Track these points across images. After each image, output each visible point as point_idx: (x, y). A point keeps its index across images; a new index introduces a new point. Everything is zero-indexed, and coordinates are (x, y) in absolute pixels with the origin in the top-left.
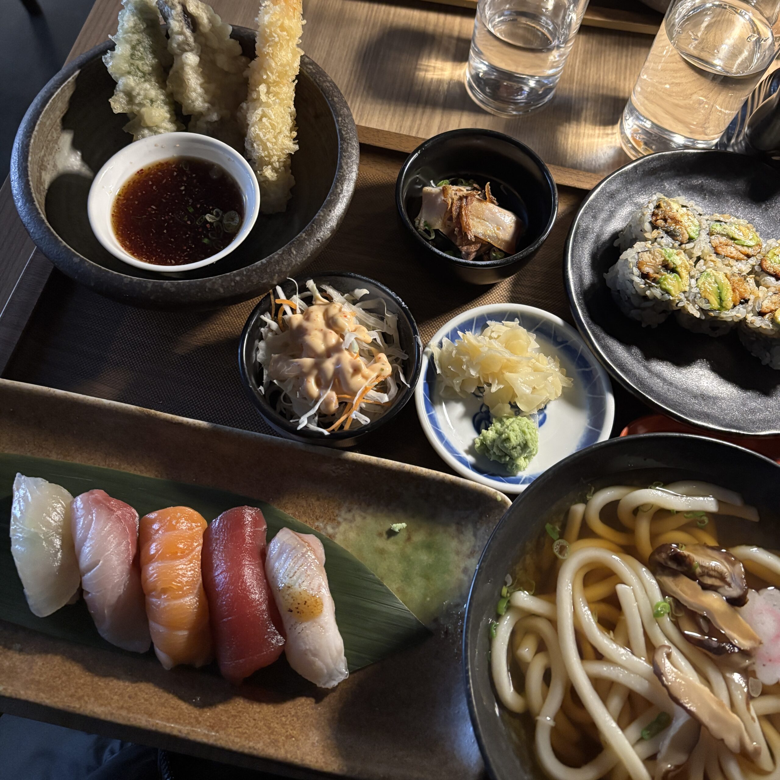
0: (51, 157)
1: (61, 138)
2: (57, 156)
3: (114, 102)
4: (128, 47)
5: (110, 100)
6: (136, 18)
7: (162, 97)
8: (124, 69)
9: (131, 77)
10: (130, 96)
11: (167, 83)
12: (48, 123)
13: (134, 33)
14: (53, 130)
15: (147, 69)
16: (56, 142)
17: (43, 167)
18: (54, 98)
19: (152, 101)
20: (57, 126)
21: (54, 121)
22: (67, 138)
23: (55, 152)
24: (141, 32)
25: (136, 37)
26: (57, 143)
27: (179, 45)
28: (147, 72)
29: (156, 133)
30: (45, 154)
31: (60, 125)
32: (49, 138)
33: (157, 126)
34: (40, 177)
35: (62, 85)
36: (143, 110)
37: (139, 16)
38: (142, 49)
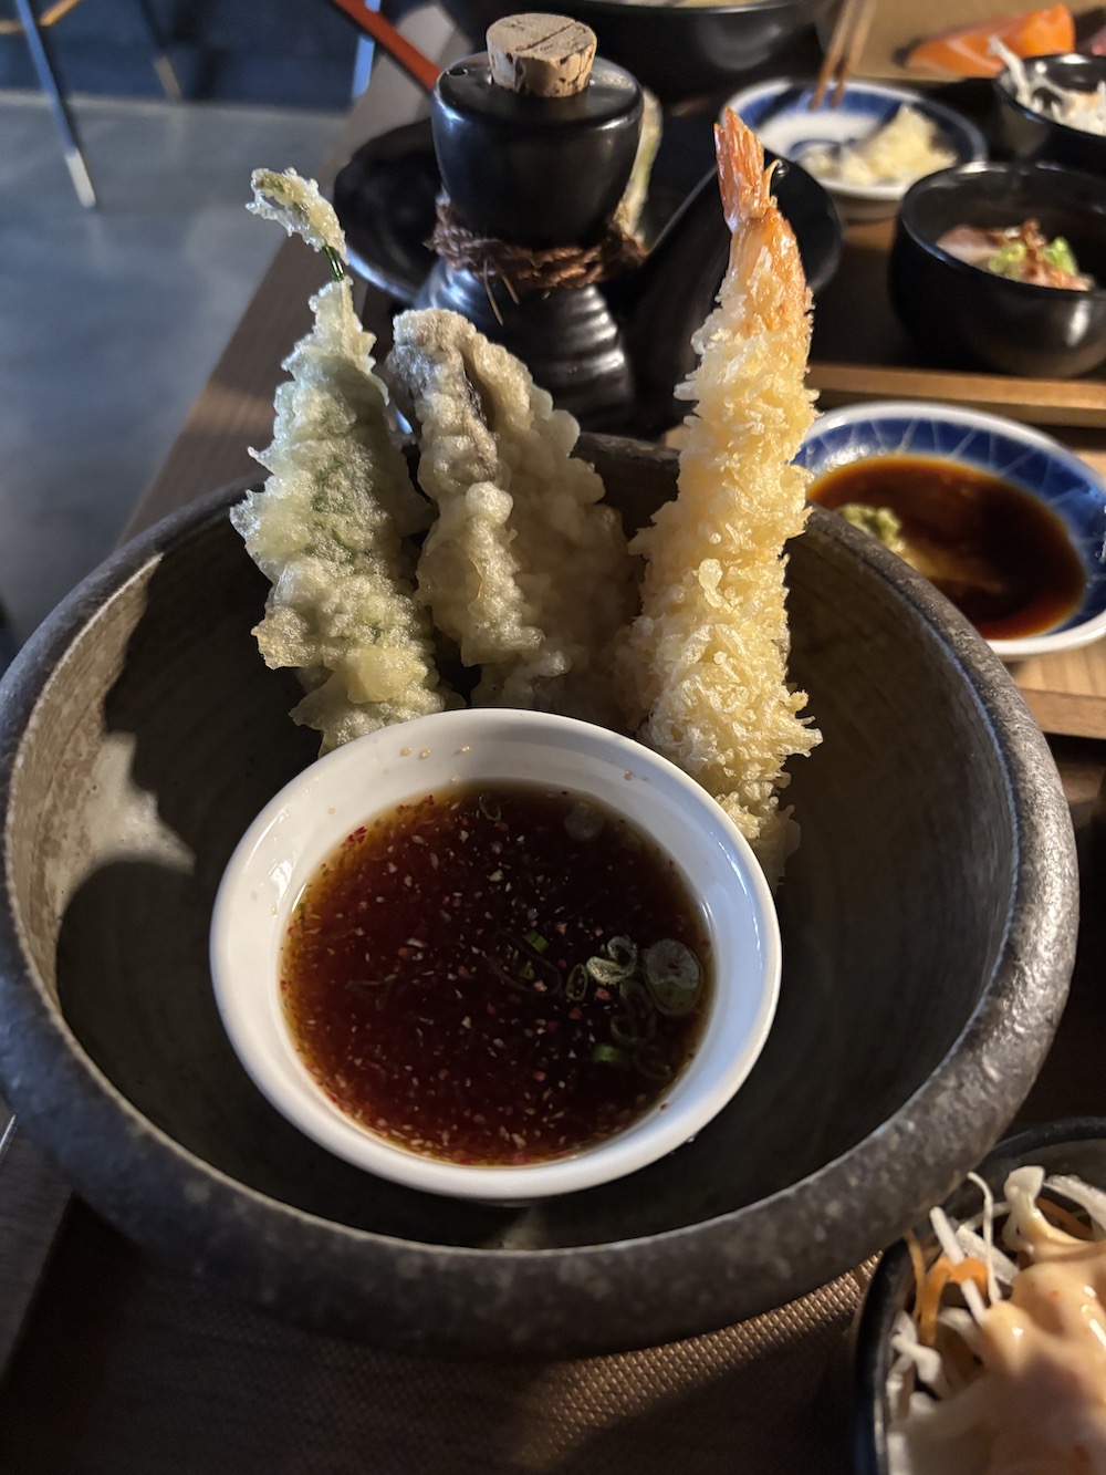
0: (72, 814)
1: (99, 756)
2: (90, 810)
3: (267, 635)
4: (307, 476)
5: (255, 631)
6: (327, 396)
7: (404, 618)
8: (295, 537)
9: (316, 561)
10: (313, 618)
11: (419, 575)
12: (66, 710)
13: (321, 438)
14: (79, 731)
15: (362, 539)
16: (87, 766)
17: (48, 847)
18: (87, 634)
19: (377, 632)
20: (91, 720)
21: (82, 707)
22: (116, 758)
23: (84, 799)
24: (344, 436)
25: (329, 447)
26: (88, 771)
27: (454, 466)
28: (362, 546)
29: (388, 720)
30: (55, 806)
31: (98, 717)
32: (68, 756)
33: (390, 701)
34: (42, 877)
35: (110, 595)
36: (354, 654)
37: (337, 391)
38: (345, 483)
